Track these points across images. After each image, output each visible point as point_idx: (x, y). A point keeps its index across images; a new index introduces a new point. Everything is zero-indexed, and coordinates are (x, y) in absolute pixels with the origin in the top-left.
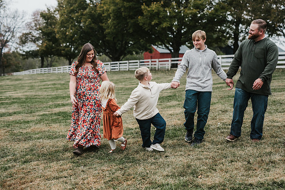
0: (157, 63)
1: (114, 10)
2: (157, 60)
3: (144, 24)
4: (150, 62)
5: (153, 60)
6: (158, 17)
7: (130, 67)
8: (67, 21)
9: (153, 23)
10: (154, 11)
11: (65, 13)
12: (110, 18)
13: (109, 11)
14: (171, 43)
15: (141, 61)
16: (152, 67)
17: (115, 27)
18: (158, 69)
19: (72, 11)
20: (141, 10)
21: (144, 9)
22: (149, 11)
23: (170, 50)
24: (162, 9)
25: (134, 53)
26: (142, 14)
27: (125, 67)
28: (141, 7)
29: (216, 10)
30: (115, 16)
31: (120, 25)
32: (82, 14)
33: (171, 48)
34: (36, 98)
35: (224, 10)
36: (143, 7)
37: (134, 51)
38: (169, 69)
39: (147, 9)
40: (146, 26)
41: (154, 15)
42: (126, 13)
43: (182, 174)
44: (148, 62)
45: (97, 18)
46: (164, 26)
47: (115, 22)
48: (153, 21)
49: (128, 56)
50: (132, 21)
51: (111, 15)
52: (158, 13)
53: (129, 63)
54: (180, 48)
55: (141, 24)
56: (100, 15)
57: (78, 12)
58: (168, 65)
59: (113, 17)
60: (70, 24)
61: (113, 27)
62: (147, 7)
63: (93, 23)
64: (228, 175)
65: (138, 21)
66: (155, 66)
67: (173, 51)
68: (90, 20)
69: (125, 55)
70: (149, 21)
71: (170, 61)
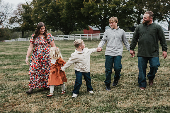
0: (92, 36)
1: (66, 4)
2: (92, 34)
3: (84, 13)
4: (88, 35)
5: (89, 34)
6: (93, 9)
7: (75, 38)
8: (38, 10)
9: (90, 12)
10: (90, 5)
11: (37, 5)
12: (64, 9)
13: (63, 4)
14: (100, 25)
15: (82, 35)
16: (88, 39)
17: (67, 14)
18: (92, 40)
19: (41, 4)
20: (83, 4)
21: (85, 4)
22: (87, 5)
23: (99, 29)
24: (95, 4)
25: (78, 30)
26: (83, 7)
27: (72, 38)
28: (83, 3)
29: (127, 5)
30: (67, 8)
31: (70, 13)
32: (47, 6)
33: (100, 27)
34: (20, 56)
35: (132, 6)
36: (84, 3)
37: (78, 29)
38: (99, 40)
39: (86, 4)
40: (86, 14)
41: (91, 7)
42: (74, 6)
43: (108, 101)
44: (87, 35)
45: (56, 9)
46: (96, 14)
47: (67, 11)
48: (89, 11)
49: (74, 32)
50: (77, 11)
51: (65, 7)
52: (93, 7)
53: (75, 36)
54: (106, 27)
55: (82, 13)
56: (58, 7)
57: (45, 5)
58: (98, 37)
59: (66, 8)
60: (40, 12)
61: (66, 14)
62: (86, 3)
63: (54, 11)
64: (135, 102)
65: (81, 11)
66: (90, 38)
67: (101, 29)
68: (52, 10)
69: (73, 31)
70: (87, 11)
71: (99, 35)
